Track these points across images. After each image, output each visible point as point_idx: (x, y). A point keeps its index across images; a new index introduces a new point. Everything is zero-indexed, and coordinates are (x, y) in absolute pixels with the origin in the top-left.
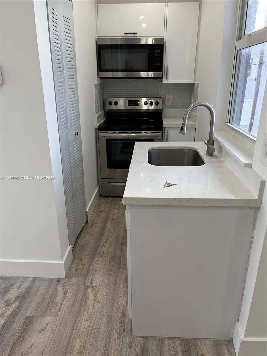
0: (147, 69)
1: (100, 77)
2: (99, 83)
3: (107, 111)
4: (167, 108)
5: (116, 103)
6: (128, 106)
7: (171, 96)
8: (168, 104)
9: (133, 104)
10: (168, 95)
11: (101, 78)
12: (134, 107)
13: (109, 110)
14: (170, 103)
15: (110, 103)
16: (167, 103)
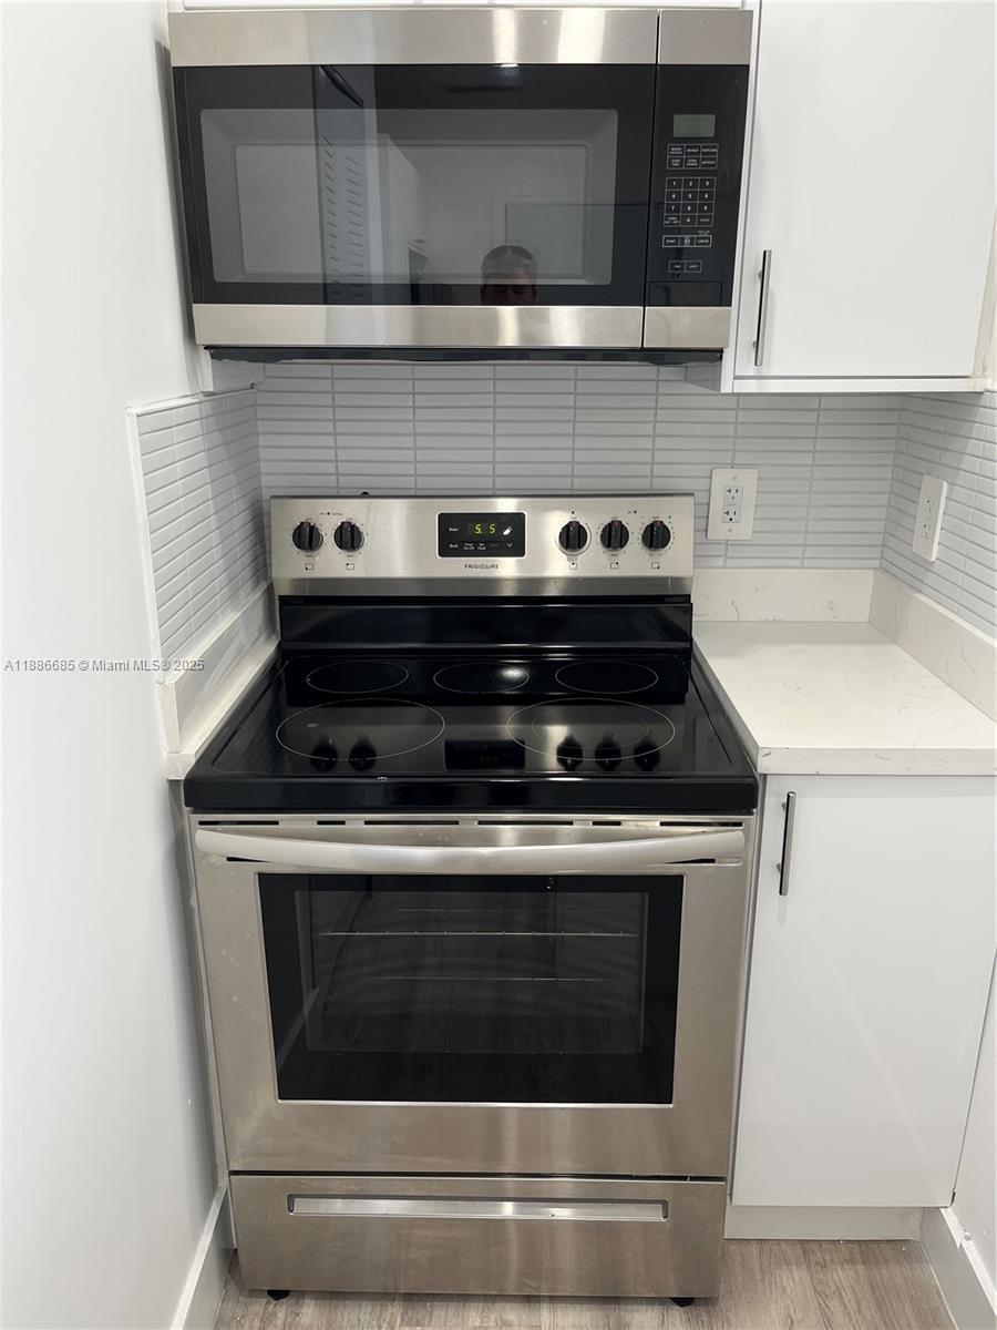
0: (606, 279)
1: (207, 348)
2: (208, 394)
3: (284, 590)
4: (720, 562)
5: (349, 537)
6: (442, 553)
7: (748, 480)
8: (724, 535)
9: (476, 540)
10: (729, 473)
11: (219, 352)
12: (483, 567)
13: (300, 582)
14: (744, 530)
15: (307, 538)
16: (719, 528)
